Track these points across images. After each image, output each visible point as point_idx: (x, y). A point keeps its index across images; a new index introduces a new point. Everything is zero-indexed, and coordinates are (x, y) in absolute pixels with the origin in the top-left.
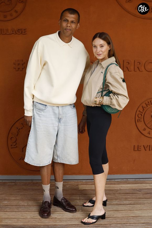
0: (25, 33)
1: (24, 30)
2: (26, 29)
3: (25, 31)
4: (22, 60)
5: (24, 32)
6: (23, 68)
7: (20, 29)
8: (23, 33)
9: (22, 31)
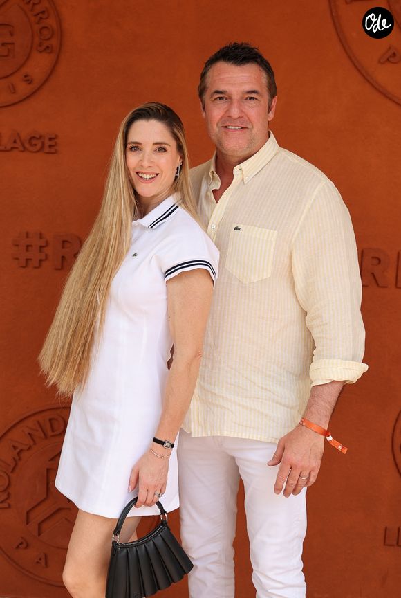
0: (53, 150)
1: (50, 139)
2: (56, 137)
3: (52, 143)
4: (41, 234)
5: (50, 146)
6: (41, 260)
7: (38, 136)
8: (47, 149)
9: (43, 144)
